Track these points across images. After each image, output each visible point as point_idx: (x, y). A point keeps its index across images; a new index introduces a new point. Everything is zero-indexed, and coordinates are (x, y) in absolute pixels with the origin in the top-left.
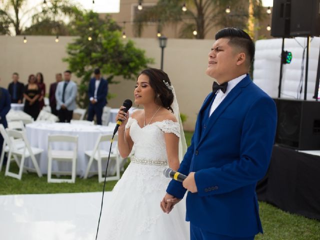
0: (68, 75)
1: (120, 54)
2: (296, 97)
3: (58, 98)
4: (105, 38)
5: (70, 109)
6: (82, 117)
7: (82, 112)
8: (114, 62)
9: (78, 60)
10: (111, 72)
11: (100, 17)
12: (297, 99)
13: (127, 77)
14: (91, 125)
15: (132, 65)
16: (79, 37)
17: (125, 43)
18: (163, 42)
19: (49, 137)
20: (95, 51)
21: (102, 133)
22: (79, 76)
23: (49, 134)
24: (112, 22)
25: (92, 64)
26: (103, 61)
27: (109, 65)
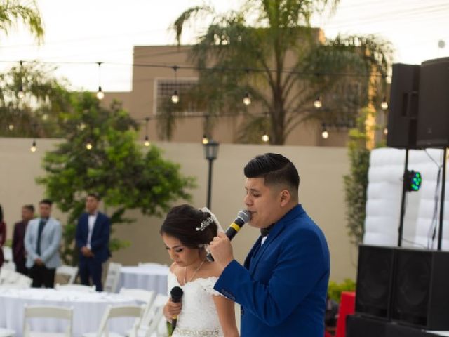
0: (47, 208)
1: (137, 170)
2: (426, 245)
3: (30, 247)
4: (111, 142)
5: (50, 266)
6: (72, 280)
7: (72, 271)
8: (125, 185)
9: (63, 181)
10: (121, 202)
11: (101, 105)
12: (428, 248)
13: (149, 211)
14: (90, 292)
15: (157, 190)
16: (64, 141)
17: (144, 152)
18: (211, 149)
19: (26, 310)
20: (92, 166)
21: (112, 303)
22: (65, 209)
23: (26, 305)
24: (121, 114)
25: (87, 188)
26: (107, 182)
27: (117, 190)
